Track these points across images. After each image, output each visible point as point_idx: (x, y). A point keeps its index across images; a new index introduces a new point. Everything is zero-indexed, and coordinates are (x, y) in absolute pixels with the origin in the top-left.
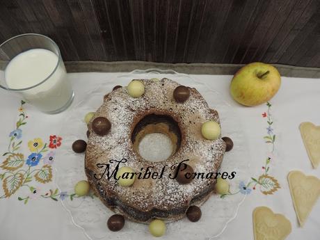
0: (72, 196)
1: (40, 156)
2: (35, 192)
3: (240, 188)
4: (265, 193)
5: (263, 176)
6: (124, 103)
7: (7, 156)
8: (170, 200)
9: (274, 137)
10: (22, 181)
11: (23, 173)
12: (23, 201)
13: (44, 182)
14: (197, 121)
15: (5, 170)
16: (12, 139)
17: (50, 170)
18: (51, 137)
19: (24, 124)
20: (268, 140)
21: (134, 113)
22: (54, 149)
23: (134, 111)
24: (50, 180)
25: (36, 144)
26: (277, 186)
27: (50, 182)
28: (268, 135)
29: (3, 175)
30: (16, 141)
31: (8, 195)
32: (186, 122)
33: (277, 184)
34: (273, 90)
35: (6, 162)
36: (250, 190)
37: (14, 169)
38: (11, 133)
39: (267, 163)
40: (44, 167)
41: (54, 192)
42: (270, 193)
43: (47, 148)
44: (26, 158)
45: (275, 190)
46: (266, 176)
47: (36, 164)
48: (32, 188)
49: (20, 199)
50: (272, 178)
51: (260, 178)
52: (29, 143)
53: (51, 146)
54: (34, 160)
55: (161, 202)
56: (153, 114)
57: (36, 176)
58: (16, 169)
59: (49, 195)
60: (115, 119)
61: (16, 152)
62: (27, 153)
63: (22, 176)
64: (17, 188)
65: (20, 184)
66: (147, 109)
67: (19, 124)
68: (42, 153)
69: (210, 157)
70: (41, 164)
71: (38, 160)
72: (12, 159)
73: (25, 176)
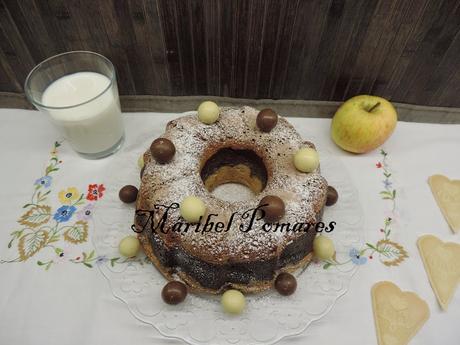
0: (113, 260)
1: (73, 209)
2: (61, 255)
3: (350, 255)
4: (387, 264)
5: (383, 241)
6: (192, 129)
7: (28, 209)
8: (252, 244)
9: (394, 192)
10: (45, 240)
11: (48, 230)
12: (45, 266)
13: (76, 242)
14: (288, 152)
15: (24, 226)
16: (37, 188)
17: (86, 228)
18: (90, 186)
19: (56, 170)
20: (386, 196)
21: (205, 143)
22: (94, 201)
23: (205, 140)
24: (84, 240)
25: (69, 195)
26: (403, 254)
27: (84, 243)
28: (385, 190)
29: (20, 233)
30: (43, 190)
31: (23, 257)
32: (273, 155)
33: (403, 252)
34: (387, 126)
35: (26, 216)
36: (365, 259)
37: (35, 225)
38: (38, 181)
39: (387, 224)
40: (77, 223)
41: (88, 256)
42: (394, 263)
43: (85, 200)
44: (54, 211)
45: (400, 260)
46: (387, 242)
47: (67, 219)
48: (58, 250)
49: (40, 263)
50: (395, 245)
51: (379, 243)
52: (61, 193)
53: (90, 197)
54: (64, 214)
55: (240, 247)
56: (230, 148)
57: (65, 234)
58: (39, 225)
59: (81, 260)
60: (181, 146)
61: (41, 204)
62: (55, 205)
63: (46, 234)
64: (38, 249)
65: (43, 244)
66: (222, 140)
67: (50, 170)
68: (76, 206)
69: (306, 195)
70: (74, 219)
71: (70, 215)
72: (35, 212)
73: (50, 235)
